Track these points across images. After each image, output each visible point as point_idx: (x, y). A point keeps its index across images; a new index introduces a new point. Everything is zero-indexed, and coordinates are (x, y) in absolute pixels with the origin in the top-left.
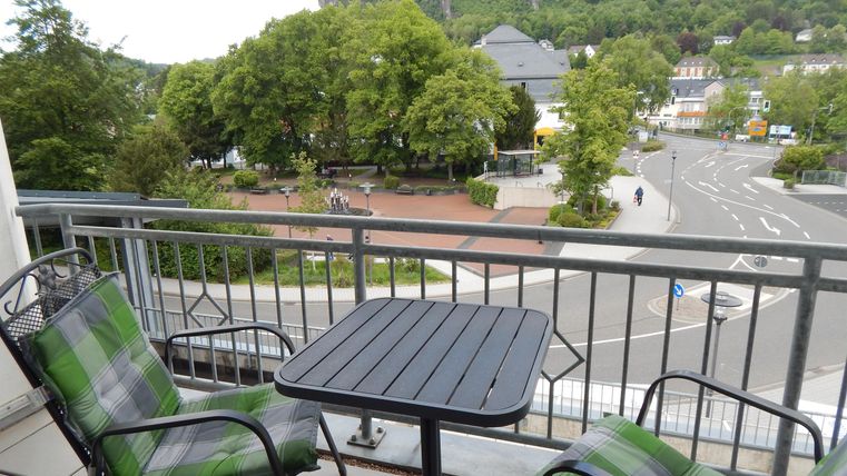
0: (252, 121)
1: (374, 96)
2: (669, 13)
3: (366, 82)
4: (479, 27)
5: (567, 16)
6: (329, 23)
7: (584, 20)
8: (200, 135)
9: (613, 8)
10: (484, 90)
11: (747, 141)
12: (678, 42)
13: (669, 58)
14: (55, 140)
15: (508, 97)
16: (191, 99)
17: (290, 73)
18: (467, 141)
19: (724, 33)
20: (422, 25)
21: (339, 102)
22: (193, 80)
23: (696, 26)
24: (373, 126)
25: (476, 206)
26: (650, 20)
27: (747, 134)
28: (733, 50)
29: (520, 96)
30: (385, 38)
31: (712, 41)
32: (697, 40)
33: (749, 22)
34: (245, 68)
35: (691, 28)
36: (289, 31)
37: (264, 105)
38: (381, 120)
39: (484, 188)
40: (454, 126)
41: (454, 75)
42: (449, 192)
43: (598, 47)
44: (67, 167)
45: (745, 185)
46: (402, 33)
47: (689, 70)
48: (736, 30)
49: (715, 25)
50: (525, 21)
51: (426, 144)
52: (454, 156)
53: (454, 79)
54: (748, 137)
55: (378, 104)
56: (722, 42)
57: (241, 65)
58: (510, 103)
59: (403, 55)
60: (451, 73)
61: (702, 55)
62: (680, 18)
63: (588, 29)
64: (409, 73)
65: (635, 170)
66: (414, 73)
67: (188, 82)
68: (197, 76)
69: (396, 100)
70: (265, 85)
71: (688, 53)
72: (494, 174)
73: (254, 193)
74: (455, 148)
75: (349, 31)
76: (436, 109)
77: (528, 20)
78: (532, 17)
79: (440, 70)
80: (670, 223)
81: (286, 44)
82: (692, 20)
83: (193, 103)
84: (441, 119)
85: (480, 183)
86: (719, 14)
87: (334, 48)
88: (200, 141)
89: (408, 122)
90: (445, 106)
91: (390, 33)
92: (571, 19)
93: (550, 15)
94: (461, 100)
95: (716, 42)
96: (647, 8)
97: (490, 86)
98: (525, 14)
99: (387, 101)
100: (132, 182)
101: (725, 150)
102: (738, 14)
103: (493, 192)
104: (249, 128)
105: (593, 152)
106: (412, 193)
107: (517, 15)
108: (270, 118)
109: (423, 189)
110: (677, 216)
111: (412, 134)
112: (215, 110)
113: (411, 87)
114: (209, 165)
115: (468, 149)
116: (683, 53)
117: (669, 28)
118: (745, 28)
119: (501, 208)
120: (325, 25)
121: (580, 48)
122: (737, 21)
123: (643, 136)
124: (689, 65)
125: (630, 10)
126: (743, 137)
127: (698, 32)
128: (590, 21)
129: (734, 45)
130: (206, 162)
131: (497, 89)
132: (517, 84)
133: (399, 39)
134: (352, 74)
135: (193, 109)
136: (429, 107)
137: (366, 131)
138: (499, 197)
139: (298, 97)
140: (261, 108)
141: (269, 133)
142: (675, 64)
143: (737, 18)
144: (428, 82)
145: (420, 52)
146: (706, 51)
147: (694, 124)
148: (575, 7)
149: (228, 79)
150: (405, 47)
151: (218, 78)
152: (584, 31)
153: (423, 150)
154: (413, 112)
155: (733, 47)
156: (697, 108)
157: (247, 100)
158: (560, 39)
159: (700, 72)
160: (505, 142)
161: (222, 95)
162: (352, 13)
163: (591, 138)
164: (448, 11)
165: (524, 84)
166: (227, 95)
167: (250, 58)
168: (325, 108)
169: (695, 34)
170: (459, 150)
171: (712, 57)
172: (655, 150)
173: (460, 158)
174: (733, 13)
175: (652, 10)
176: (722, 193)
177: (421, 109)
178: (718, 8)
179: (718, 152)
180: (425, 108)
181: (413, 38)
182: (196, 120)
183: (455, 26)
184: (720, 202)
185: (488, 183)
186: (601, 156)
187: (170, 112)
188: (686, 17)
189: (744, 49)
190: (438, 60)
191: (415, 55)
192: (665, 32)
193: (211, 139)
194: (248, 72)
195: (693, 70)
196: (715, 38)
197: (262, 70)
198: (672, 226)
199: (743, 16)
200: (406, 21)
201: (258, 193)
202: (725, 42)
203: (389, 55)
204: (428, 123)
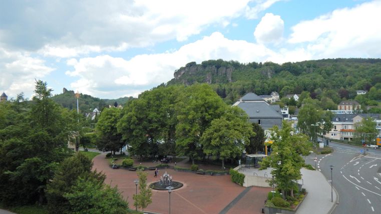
0: (133, 136)
1: (188, 127)
2: (334, 80)
3: (185, 120)
4: (244, 86)
5: (284, 81)
6: (171, 94)
7: (293, 83)
8: (112, 140)
9: (306, 78)
10: (239, 125)
11: (377, 148)
12: (339, 93)
13: (335, 101)
14: (35, 159)
15: (251, 129)
16: (109, 124)
17: (152, 115)
18: (230, 150)
19: (362, 89)
20: (211, 95)
21: (172, 128)
22: (112, 115)
23: (347, 86)
24: (187, 141)
25: (235, 184)
26: (324, 83)
27: (376, 144)
28: (367, 97)
29: (257, 128)
30: (194, 102)
31: (356, 93)
32: (348, 92)
33: (373, 84)
34: (133, 113)
35: (345, 87)
36: (153, 97)
37: (139, 129)
38: (190, 138)
39: (238, 175)
40: (224, 143)
41: (225, 119)
42: (222, 174)
43: (300, 95)
44: (38, 171)
45: (375, 178)
46: (202, 99)
47: (345, 107)
48: (367, 88)
49: (357, 85)
50: (265, 83)
51: (211, 151)
52: (224, 157)
53: (224, 121)
54: (377, 146)
55: (189, 131)
56: (360, 93)
57: (131, 111)
58: (252, 131)
59: (202, 109)
60: (223, 118)
61: (351, 100)
62: (339, 82)
63: (295, 87)
64: (205, 117)
65: (316, 166)
66: (206, 117)
67: (109, 116)
68: (113, 114)
69: (198, 129)
70: (140, 120)
71: (344, 98)
72: (243, 165)
73: (130, 170)
74: (225, 153)
75: (179, 98)
76: (216, 134)
77: (266, 83)
78: (269, 82)
79: (218, 116)
80: (333, 203)
81: (151, 102)
82: (345, 83)
83: (110, 126)
84: (218, 139)
85: (236, 172)
86: (358, 81)
87: (172, 105)
88: (111, 143)
89: (202, 140)
90: (220, 133)
91: (197, 98)
92: (287, 83)
93: (277, 81)
94: (228, 130)
95: (358, 93)
96: (322, 78)
97: (242, 123)
98: (265, 81)
99: (194, 129)
100: (64, 180)
101: (365, 154)
102: (367, 80)
103: (243, 177)
104: (132, 139)
105: (286, 168)
106: (204, 174)
107: (261, 81)
108: (141, 135)
109: (210, 172)
110: (337, 198)
111: (204, 145)
112: (118, 130)
113: (205, 123)
114: (114, 153)
115: (231, 153)
116: (342, 98)
117: (334, 87)
118: (371, 87)
119: (247, 186)
120: (169, 95)
121: (291, 96)
122: (367, 84)
123: (322, 145)
124: (345, 104)
125: (314, 79)
126: (374, 146)
127: (349, 89)
128: (296, 83)
129: (367, 94)
130: (113, 152)
131: (245, 125)
132: (256, 121)
133: (200, 102)
134: (178, 117)
135: (110, 128)
136: (212, 134)
137: (183, 143)
138: (245, 180)
139: (155, 125)
140: (137, 131)
141: (140, 141)
142: (338, 103)
143: (367, 82)
144: (212, 122)
145: (209, 107)
146: (353, 97)
147: (349, 135)
148: (288, 77)
149: (125, 117)
150: (203, 105)
151: (122, 115)
152: (293, 88)
153: (209, 154)
154: (205, 135)
155: (366, 96)
156: (350, 127)
157: (132, 127)
158: (282, 91)
159: (351, 107)
160: (250, 149)
161: (121, 124)
162: (181, 90)
163: (286, 160)
164: (230, 79)
165: (259, 121)
166: (123, 124)
167: (136, 108)
168: (166, 130)
169: (347, 89)
170: (227, 154)
171: (356, 101)
172: (327, 153)
173: (227, 158)
174: (365, 80)
175: (325, 79)
176: (363, 184)
177: (209, 134)
178: (357, 78)
179: (361, 155)
180: (210, 134)
181: (206, 102)
182: (111, 133)
183: (233, 86)
184: (362, 190)
185: (240, 172)
186: (291, 170)
187: (100, 129)
188: (342, 82)
189: (372, 96)
190: (218, 111)
191: (207, 109)
192: (332, 89)
193: (116, 142)
194: (134, 115)
195: (347, 106)
196: (357, 91)
197: (140, 114)
198: (334, 205)
199: (370, 81)
200: (204, 94)
201: (133, 170)
202: (362, 93)
203: (196, 109)
204: (212, 141)
